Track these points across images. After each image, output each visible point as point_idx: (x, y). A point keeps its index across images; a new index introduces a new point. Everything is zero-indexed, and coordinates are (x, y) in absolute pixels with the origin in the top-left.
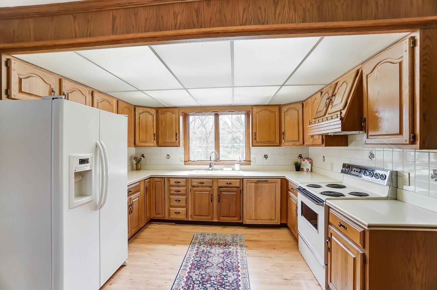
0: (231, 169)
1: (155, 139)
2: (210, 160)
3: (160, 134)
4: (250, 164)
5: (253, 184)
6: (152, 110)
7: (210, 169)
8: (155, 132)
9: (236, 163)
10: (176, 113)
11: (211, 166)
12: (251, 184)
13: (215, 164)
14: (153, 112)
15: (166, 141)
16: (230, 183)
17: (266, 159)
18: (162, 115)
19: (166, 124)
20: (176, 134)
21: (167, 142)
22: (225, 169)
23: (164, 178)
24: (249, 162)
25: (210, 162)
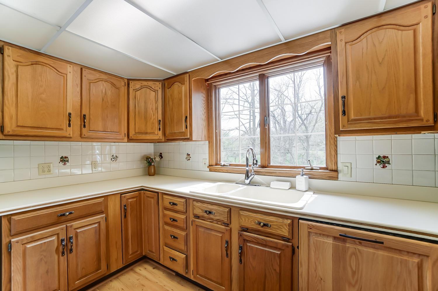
0: (287, 185)
1: (160, 129)
2: (247, 165)
3: (167, 121)
4: (336, 178)
5: (330, 241)
6: (155, 84)
7: (247, 181)
8: (160, 118)
9: (299, 174)
10: (186, 81)
11: (247, 176)
12: (321, 239)
13: (257, 173)
14: (158, 86)
15: (173, 131)
16: (265, 225)
17: (384, 167)
18: (170, 89)
19: (173, 104)
20: (186, 117)
21: (175, 133)
22: (274, 184)
23: (158, 193)
24: (333, 174)
25: (247, 169)
